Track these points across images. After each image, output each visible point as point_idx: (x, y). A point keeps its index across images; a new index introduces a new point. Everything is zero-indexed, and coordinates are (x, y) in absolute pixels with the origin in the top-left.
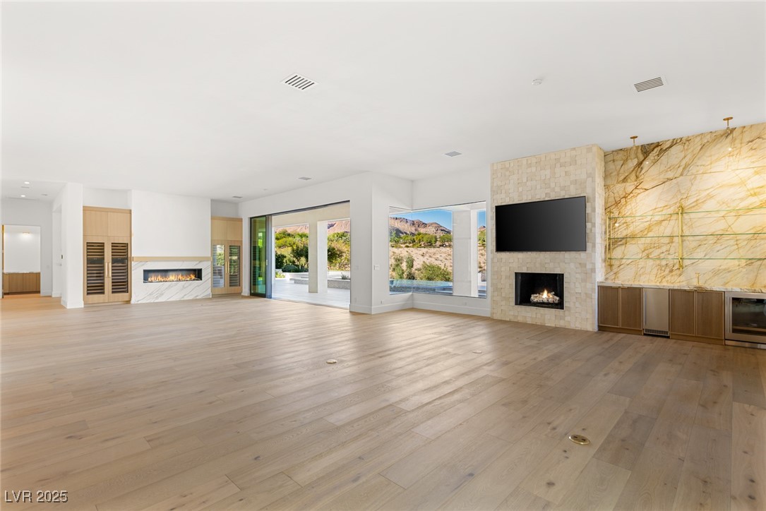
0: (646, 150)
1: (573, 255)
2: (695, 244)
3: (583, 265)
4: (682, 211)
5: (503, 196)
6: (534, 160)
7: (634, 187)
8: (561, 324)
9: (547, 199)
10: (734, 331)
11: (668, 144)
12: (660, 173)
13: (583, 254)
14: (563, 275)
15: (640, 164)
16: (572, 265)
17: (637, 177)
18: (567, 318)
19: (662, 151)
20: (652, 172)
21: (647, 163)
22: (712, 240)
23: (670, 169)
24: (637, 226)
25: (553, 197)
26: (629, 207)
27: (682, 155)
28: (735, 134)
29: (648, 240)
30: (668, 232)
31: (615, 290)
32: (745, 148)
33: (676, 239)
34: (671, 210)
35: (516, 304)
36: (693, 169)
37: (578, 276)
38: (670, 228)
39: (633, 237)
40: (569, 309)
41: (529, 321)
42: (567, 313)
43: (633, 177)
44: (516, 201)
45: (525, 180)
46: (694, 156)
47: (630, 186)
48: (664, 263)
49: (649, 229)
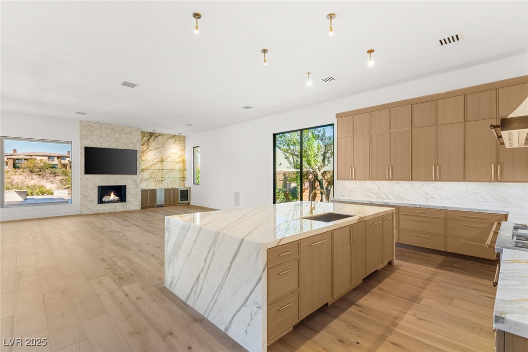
0: (151, 134)
1: (131, 176)
2: (165, 172)
3: (135, 181)
4: (162, 161)
5: (89, 141)
6: (110, 127)
7: (146, 148)
8: (125, 209)
9: (117, 148)
10: (181, 200)
11: (157, 135)
12: (155, 145)
13: (135, 176)
14: (126, 186)
15: (149, 139)
16: (130, 181)
17: (148, 145)
18: (128, 206)
19: (156, 137)
20: (153, 144)
21: (151, 140)
22: (170, 171)
23: (159, 144)
24: (148, 165)
25: (120, 148)
26: (145, 156)
27: (162, 140)
28: (176, 137)
29: (151, 171)
30: (158, 168)
31: (147, 191)
32: (178, 143)
33: (160, 171)
34: (158, 160)
35: (98, 203)
36: (165, 146)
37: (133, 186)
38: (158, 166)
39: (146, 169)
40: (129, 201)
41: (107, 211)
42: (128, 203)
43: (146, 144)
44: (98, 146)
45: (104, 136)
46: (165, 142)
47: (145, 148)
48: (157, 179)
49: (152, 166)
